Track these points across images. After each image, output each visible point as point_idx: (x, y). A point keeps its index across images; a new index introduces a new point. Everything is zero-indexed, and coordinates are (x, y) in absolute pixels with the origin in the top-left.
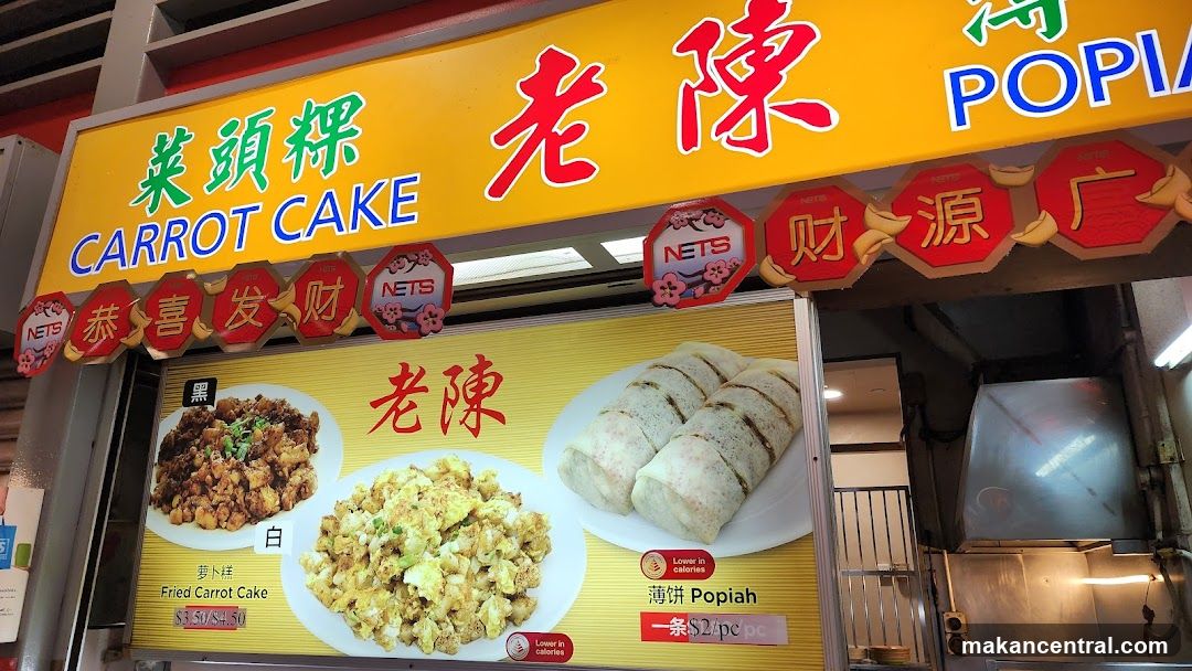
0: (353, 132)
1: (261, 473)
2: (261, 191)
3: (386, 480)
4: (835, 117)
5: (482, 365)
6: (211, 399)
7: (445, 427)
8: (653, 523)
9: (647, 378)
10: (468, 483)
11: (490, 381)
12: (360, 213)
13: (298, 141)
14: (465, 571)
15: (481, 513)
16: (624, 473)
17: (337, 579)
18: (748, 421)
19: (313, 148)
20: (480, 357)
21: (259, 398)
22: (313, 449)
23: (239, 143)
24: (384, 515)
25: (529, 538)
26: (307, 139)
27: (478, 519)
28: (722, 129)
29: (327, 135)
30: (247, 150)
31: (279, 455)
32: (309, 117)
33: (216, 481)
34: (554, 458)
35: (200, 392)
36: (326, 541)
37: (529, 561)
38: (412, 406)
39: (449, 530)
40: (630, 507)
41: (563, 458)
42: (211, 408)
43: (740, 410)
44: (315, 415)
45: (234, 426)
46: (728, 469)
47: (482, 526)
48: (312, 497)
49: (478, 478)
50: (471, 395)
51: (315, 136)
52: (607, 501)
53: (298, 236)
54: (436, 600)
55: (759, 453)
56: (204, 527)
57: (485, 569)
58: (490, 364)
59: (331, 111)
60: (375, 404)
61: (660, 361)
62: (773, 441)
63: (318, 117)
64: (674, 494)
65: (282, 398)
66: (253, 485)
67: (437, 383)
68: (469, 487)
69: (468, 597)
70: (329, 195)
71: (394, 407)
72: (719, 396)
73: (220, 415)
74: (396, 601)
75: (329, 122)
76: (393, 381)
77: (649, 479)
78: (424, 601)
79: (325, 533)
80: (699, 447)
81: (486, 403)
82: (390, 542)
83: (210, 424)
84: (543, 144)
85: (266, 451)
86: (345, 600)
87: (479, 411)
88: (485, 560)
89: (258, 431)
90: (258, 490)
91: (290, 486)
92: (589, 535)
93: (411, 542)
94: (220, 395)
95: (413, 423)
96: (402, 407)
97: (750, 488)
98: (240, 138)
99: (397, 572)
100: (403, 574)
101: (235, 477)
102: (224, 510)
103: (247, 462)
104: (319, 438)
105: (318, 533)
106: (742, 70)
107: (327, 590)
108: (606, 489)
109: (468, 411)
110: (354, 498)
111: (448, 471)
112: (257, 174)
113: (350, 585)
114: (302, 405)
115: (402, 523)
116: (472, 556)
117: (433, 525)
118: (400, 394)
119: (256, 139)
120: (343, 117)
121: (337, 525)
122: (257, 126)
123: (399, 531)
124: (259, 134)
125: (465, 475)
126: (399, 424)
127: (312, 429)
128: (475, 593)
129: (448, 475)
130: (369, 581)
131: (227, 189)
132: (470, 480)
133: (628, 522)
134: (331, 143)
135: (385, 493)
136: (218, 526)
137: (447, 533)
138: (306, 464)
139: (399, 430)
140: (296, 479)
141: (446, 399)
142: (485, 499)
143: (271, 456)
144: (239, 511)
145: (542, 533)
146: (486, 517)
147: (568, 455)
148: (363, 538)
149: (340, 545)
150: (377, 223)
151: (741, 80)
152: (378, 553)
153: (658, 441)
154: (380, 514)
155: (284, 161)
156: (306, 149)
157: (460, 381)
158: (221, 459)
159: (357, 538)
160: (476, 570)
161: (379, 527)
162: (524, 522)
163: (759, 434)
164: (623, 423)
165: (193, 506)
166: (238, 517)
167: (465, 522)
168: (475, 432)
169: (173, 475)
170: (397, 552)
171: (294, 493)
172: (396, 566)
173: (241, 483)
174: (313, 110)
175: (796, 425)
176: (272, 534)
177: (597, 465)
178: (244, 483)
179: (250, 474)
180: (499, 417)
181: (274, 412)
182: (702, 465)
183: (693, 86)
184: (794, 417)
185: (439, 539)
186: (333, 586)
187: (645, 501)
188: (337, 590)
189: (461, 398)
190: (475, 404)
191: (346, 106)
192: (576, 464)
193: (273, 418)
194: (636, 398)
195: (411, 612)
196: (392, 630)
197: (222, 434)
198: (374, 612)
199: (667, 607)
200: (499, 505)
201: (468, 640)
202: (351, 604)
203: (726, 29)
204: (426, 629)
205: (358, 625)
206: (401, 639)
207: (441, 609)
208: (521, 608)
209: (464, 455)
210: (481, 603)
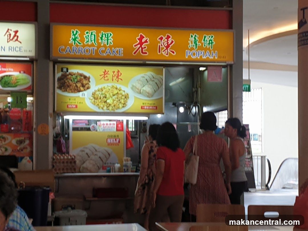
0: (111, 39)
1: (80, 85)
2: (96, 46)
3: (103, 87)
4: (175, 53)
5: (118, 71)
6: (67, 71)
7: (113, 80)
8: (143, 95)
9: (143, 76)
10: (117, 89)
11: (120, 74)
12: (114, 52)
13: (101, 38)
14: (116, 100)
16: (140, 89)
17: (95, 101)
18: (156, 83)
19: (104, 40)
21: (78, 72)
22: (89, 81)
23: (90, 36)
24: (103, 92)
28: (163, 51)
29: (107, 39)
30: (92, 38)
31: (83, 82)
33: (71, 85)
34: (130, 86)
35: (65, 70)
37: (126, 99)
38: (107, 76)
40: (140, 93)
41: (131, 86)
42: (67, 73)
44: (89, 76)
45: (73, 76)
46: (153, 89)
47: (119, 94)
48: (90, 89)
49: (118, 87)
51: (104, 38)
52: (137, 92)
54: (112, 104)
55: (157, 87)
56: (69, 92)
57: (119, 100)
59: (107, 35)
60: (101, 76)
61: (145, 74)
62: (159, 85)
64: (146, 92)
65: (82, 73)
66: (78, 86)
67: (111, 73)
69: (117, 104)
70: (108, 49)
71: (104, 76)
72: (153, 79)
73: (70, 74)
74: (106, 104)
75: (107, 37)
76: (104, 72)
77: (143, 90)
78: (110, 105)
79: (93, 94)
80: (150, 86)
81: (120, 77)
82: (104, 96)
83: (68, 76)
84: (141, 48)
86: (97, 103)
89: (78, 78)
91: (86, 87)
92: (134, 96)
93: (108, 96)
94: (69, 71)
95: (107, 79)
97: (156, 91)
99: (105, 100)
100: (106, 101)
101: (74, 85)
102: (73, 90)
103: (77, 82)
104: (90, 80)
105: (92, 94)
107: (94, 102)
108: (137, 90)
109: (116, 78)
110: (98, 89)
111: (113, 86)
112: (95, 42)
114: (87, 74)
115: (106, 93)
116: (118, 98)
117: (111, 94)
118: (105, 74)
121: (95, 93)
122: (93, 33)
123: (106, 95)
124: (93, 35)
125: (116, 87)
127: (89, 78)
130: (101, 101)
131: (89, 44)
133: (140, 95)
135: (103, 89)
136: (72, 92)
137: (113, 95)
138: (88, 84)
139: (105, 80)
140: (87, 86)
141: (113, 76)
142: (119, 91)
143: (81, 82)
144: (76, 90)
145: (128, 96)
148: (100, 95)
149: (96, 96)
150: (117, 54)
151: (165, 45)
152: (102, 97)
153: (144, 85)
155: (99, 41)
157: (115, 74)
158: (71, 82)
159: (98, 95)
160: (118, 100)
161: (102, 94)
162: (125, 95)
163: (157, 85)
164: (140, 82)
165: (66, 89)
166: (76, 91)
167: (116, 94)
168: (118, 81)
169: (61, 84)
170: (106, 97)
171: (87, 88)
172: (105, 99)
173: (76, 86)
174: (103, 34)
176: (83, 94)
177: (136, 87)
179: (77, 84)
180: (122, 80)
181: (81, 75)
182: (150, 88)
183: (160, 45)
184: (162, 83)
187: (142, 92)
189: (115, 76)
190: (118, 77)
191: (109, 35)
192: (133, 87)
194: (142, 79)
195: (108, 106)
196: (105, 108)
197: (71, 77)
198: (102, 106)
199: (144, 105)
200: (122, 92)
201: (117, 109)
202: (98, 105)
203: (164, 38)
204: (110, 108)
205: (99, 107)
206: (106, 109)
207: (113, 105)
208: (125, 105)
209: (116, 84)
210: (119, 105)
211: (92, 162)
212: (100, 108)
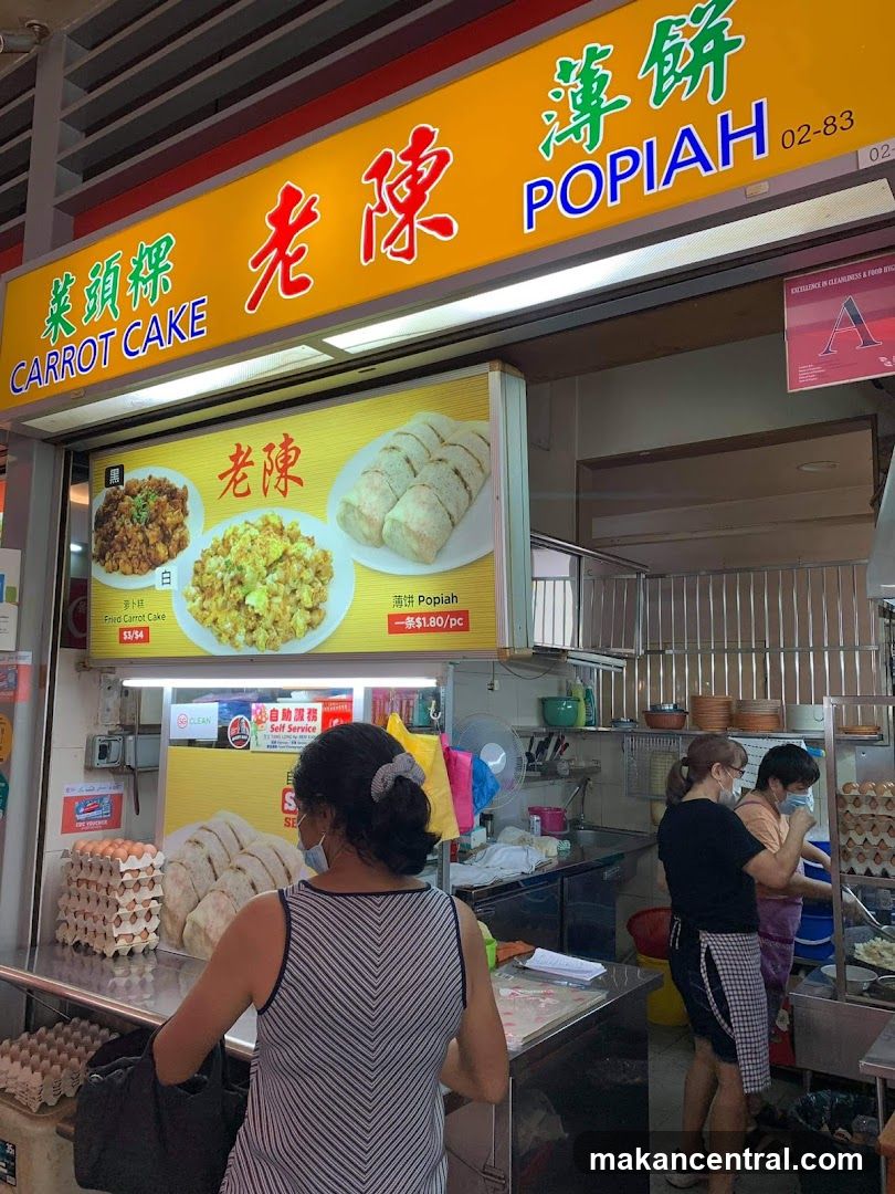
0: (168, 266)
1: (155, 533)
2: (116, 320)
3: (230, 532)
4: (456, 226)
5: (288, 440)
6: (122, 481)
7: (265, 491)
8: (396, 551)
9: (392, 444)
10: (281, 531)
11: (292, 453)
12: (173, 331)
13: (135, 277)
14: (281, 593)
15: (290, 552)
16: (377, 518)
17: (205, 604)
18: (456, 472)
19: (144, 283)
20: (286, 435)
21: (150, 477)
22: (186, 514)
23: (102, 282)
24: (231, 558)
25: (320, 568)
26: (141, 275)
27: (289, 557)
28: (389, 242)
29: (152, 271)
30: (106, 287)
31: (165, 519)
32: (142, 257)
33: (129, 541)
34: (335, 509)
35: (115, 476)
36: (197, 578)
37: (320, 584)
38: (245, 476)
39: (271, 566)
40: (379, 541)
41: (339, 509)
42: (122, 488)
43: (451, 464)
44: (185, 487)
45: (136, 500)
46: (443, 509)
47: (291, 561)
48: (187, 549)
49: (287, 527)
50: (281, 465)
51: (146, 273)
52: (367, 538)
53: (137, 352)
54: (265, 615)
55: (463, 494)
56: (125, 574)
57: (294, 591)
58: (292, 440)
59: (155, 251)
60: (222, 477)
61: (402, 429)
62: (472, 486)
63: (147, 257)
64: (408, 529)
65: (163, 476)
66: (151, 542)
67: (258, 457)
68: (281, 534)
69: (284, 611)
70: (155, 319)
71: (234, 478)
72: (439, 454)
73: (127, 493)
74: (241, 617)
75: (154, 260)
76: (231, 458)
77: (393, 520)
78: (258, 616)
79: (196, 572)
80: (425, 494)
81: (291, 471)
82: (235, 577)
83: (122, 499)
84: (280, 266)
85: (157, 517)
86: (210, 619)
87: (287, 477)
88: (293, 585)
89: (152, 503)
90: (154, 545)
91: (173, 541)
92: (354, 561)
93: (248, 575)
94: (127, 478)
95: (245, 490)
96: (238, 477)
97: (456, 521)
98: (102, 278)
99: (241, 596)
100: (244, 598)
101: (140, 536)
102: (135, 561)
103: (146, 525)
104: (189, 504)
105: (192, 572)
106: (404, 193)
107: (198, 610)
108: (366, 530)
109: (279, 478)
110: (212, 547)
111: (269, 523)
112: (112, 305)
113: (213, 608)
114: (177, 481)
115: (243, 563)
116: (286, 583)
117: (262, 563)
118: (236, 468)
119: (111, 277)
120: (161, 255)
121: (203, 567)
122: (112, 267)
123: (241, 568)
124: (112, 274)
125: (279, 526)
126: (238, 491)
127: (184, 498)
128: (288, 608)
129: (270, 527)
130: (225, 603)
131: (96, 320)
132: (282, 528)
133: (381, 552)
134: (154, 276)
135: (231, 541)
136: (133, 573)
137: (270, 568)
138: (182, 524)
139: (237, 495)
140: (176, 536)
141: (265, 469)
142: (292, 543)
143: (161, 521)
144: (145, 561)
145: (327, 564)
146: (294, 555)
147: (343, 505)
148: (220, 574)
149: (206, 581)
150: (183, 338)
151: (401, 200)
152: (229, 585)
153: (399, 491)
154: (229, 557)
155: (128, 294)
156: (140, 283)
157: (273, 456)
158: (131, 525)
159: (216, 575)
160: (289, 593)
161: (228, 567)
162: (316, 557)
163: (463, 480)
164: (377, 480)
165: (117, 559)
166: (144, 565)
167: (280, 560)
168: (284, 493)
169: (104, 539)
170: (240, 583)
171: (176, 546)
172: (240, 594)
173: (144, 541)
174: (144, 251)
175: (487, 471)
176: (165, 575)
177: (360, 512)
178: (146, 541)
179: (149, 534)
180: (299, 481)
181: (160, 487)
182: (426, 506)
183: (373, 208)
184: (485, 465)
185: (265, 572)
186: (203, 609)
187: (390, 537)
188: (205, 612)
189: (275, 470)
191: (163, 246)
192: (349, 513)
193: (160, 492)
194: (385, 460)
195: (251, 624)
196: (240, 637)
197: (130, 506)
198: (229, 625)
199: (404, 610)
200: (301, 546)
201: (286, 641)
202: (215, 621)
203: (396, 158)
204: (260, 635)
205: (220, 635)
206: (246, 643)
207: (268, 621)
208: (316, 617)
209: (278, 511)
210: (292, 615)
211: (224, 900)
212: (225, 638)
